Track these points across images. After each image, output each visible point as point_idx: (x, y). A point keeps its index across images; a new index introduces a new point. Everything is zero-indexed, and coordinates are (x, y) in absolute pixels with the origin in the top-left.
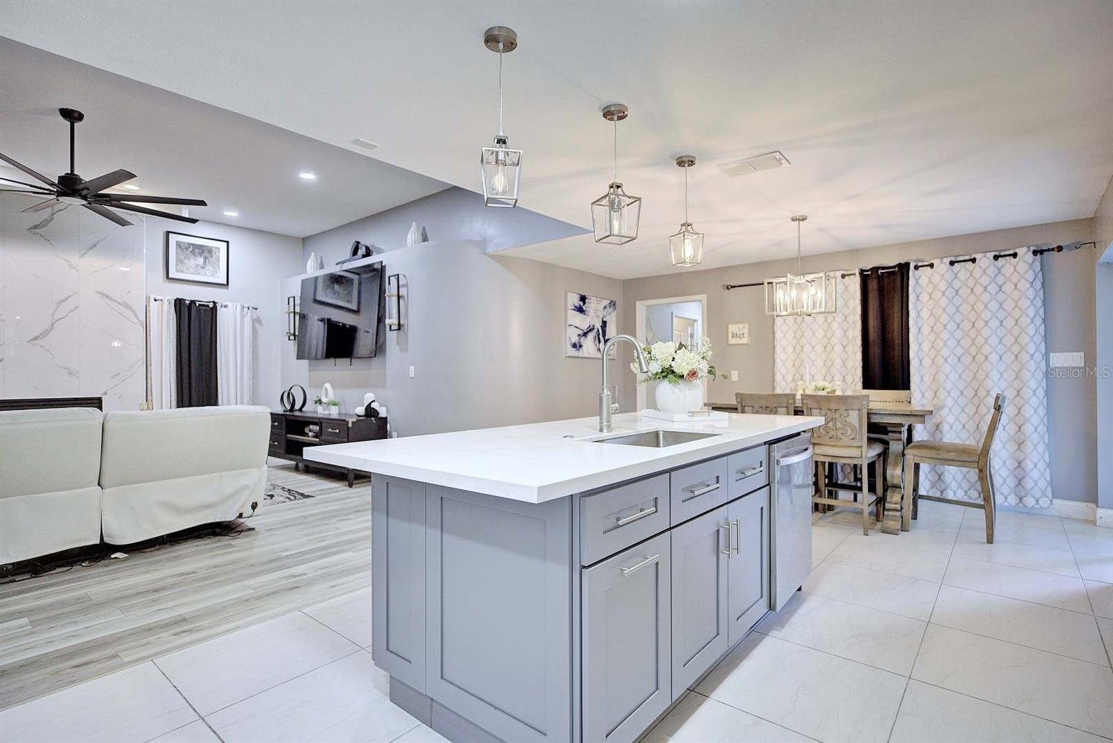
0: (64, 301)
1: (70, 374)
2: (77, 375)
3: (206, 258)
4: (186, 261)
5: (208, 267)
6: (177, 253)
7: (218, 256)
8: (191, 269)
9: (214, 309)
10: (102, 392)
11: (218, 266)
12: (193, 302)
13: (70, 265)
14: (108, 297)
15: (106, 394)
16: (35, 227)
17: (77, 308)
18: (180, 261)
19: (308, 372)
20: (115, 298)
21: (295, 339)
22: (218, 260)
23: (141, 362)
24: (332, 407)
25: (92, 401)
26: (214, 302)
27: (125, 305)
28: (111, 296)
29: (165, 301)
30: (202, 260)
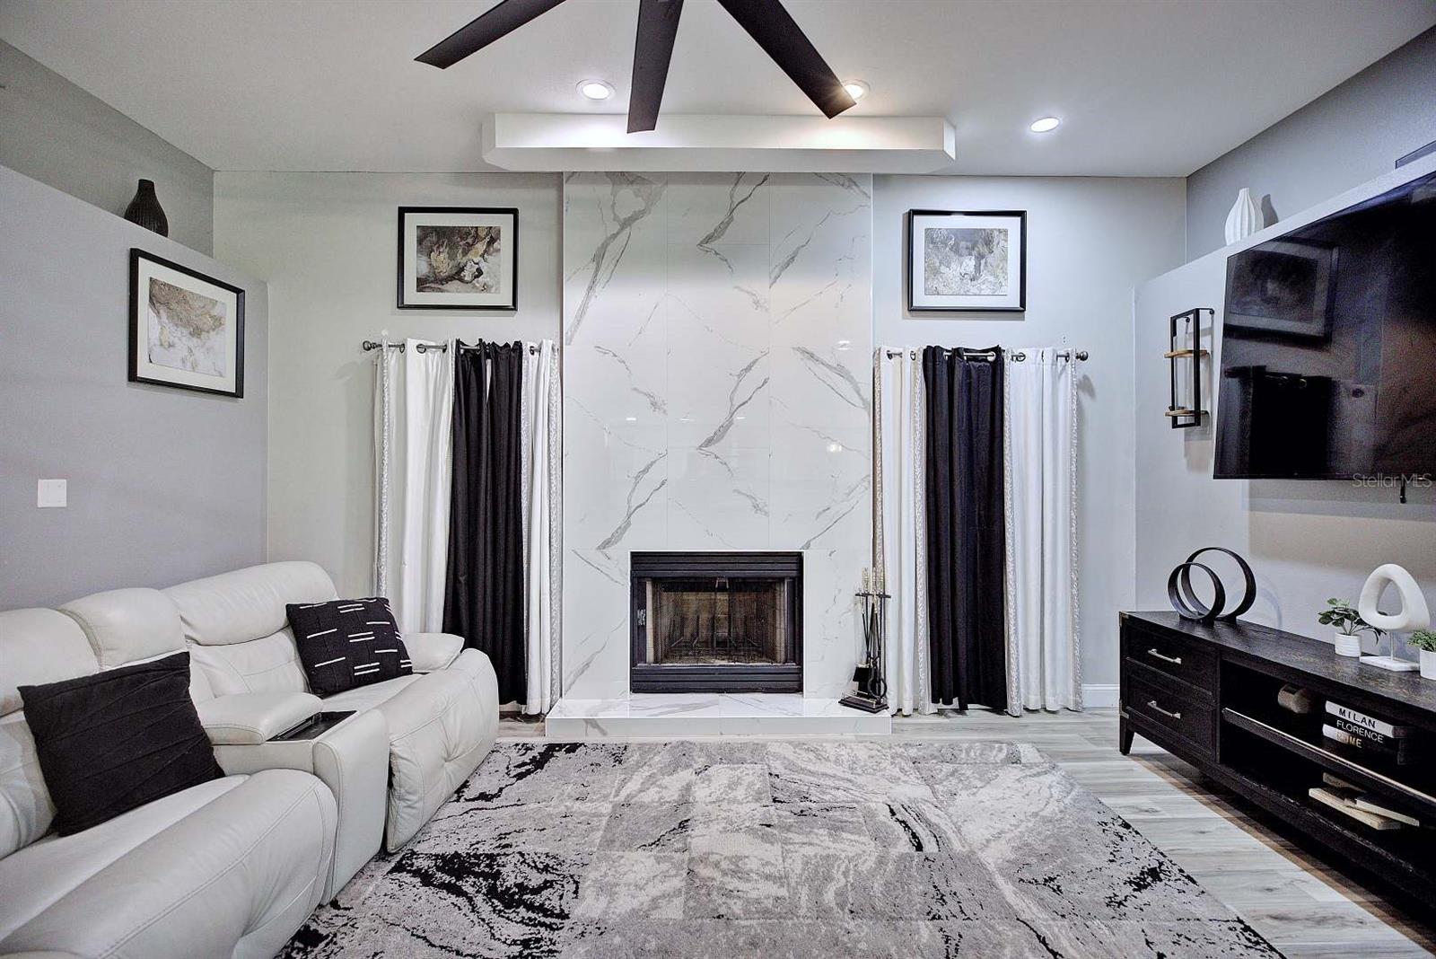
0: (749, 368)
1: (756, 506)
2: (767, 508)
3: (980, 257)
4: (943, 269)
5: (985, 276)
6: (927, 254)
7: (1005, 250)
9: (998, 366)
10: (803, 543)
11: (1003, 268)
12: (957, 352)
13: (757, 303)
14: (812, 356)
15: (808, 546)
16: (709, 239)
17: (765, 382)
18: (933, 271)
19: (1247, 513)
20: (821, 357)
21: (1197, 423)
22: (1005, 259)
23: (866, 484)
24: (1422, 652)
25: (789, 560)
26: (997, 350)
27: (841, 371)
28: (817, 354)
29: (907, 356)
30: (970, 263)
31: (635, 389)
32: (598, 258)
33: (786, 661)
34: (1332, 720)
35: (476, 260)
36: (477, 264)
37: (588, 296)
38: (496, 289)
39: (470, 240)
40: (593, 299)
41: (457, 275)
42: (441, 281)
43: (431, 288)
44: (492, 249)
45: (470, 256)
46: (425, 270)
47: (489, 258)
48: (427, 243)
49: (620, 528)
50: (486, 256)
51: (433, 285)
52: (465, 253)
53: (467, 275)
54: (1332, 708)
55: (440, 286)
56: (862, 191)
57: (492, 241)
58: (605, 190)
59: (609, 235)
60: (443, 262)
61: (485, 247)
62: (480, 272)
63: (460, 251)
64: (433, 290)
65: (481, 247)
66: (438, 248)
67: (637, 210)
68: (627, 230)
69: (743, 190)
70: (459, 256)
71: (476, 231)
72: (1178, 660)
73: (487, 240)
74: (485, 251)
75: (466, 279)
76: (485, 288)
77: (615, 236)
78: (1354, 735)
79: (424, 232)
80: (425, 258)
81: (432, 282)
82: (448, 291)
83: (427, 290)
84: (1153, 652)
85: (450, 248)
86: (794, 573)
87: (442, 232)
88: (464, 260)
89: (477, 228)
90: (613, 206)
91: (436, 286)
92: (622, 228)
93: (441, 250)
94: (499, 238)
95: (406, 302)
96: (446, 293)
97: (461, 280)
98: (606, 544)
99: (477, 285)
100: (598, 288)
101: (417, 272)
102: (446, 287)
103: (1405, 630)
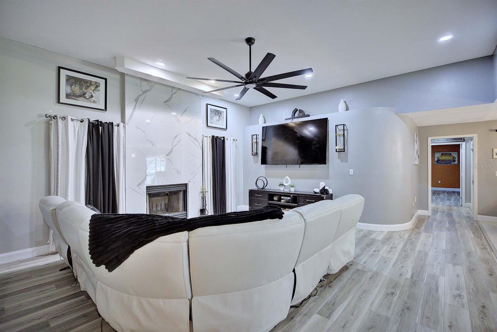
0: (176, 137)
1: (178, 172)
2: (180, 173)
3: (219, 116)
4: (213, 118)
5: (220, 121)
6: (210, 114)
7: (223, 116)
8: (214, 121)
9: (224, 141)
10: (188, 181)
11: (223, 120)
12: (217, 137)
13: (178, 120)
14: (190, 135)
15: (189, 182)
16: (166, 101)
17: (180, 140)
18: (211, 118)
19: (265, 170)
20: (192, 136)
21: (257, 155)
22: (223, 118)
23: (201, 166)
24: (291, 188)
25: (183, 185)
26: (224, 137)
27: (196, 139)
28: (191, 135)
29: (208, 137)
30: (218, 117)
31: (147, 140)
32: (136, 100)
33: (182, 211)
34: (282, 199)
35: (91, 92)
36: (91, 93)
37: (133, 111)
38: (99, 103)
39: (88, 85)
40: (135, 113)
41: (83, 95)
42: (77, 96)
43: (72, 98)
44: (97, 89)
45: (88, 90)
46: (69, 91)
47: (96, 92)
48: (70, 81)
49: (143, 180)
50: (94, 91)
51: (73, 97)
52: (86, 89)
53: (87, 96)
54: (282, 197)
55: (76, 98)
56: (200, 98)
57: (97, 87)
58: (138, 81)
59: (139, 94)
60: (77, 89)
61: (94, 88)
62: (92, 96)
63: (84, 87)
64: (73, 99)
65: (93, 88)
66: (75, 84)
67: (147, 89)
68: (145, 94)
69: (174, 91)
70: (84, 89)
71: (91, 82)
72: (261, 195)
73: (95, 86)
74: (94, 90)
75: (87, 97)
76: (94, 102)
77: (141, 95)
78: (285, 200)
79: (69, 78)
80: (69, 87)
81: (72, 96)
82: (80, 101)
83: (70, 98)
84: (256, 195)
85: (80, 85)
86: (185, 189)
87: (77, 80)
88: (86, 91)
89: (91, 81)
90: (141, 86)
91: (74, 98)
92: (143, 94)
93: (76, 86)
94: (99, 86)
95: (61, 101)
96: (79, 101)
97: (85, 98)
98: (139, 184)
99: (91, 100)
100: (136, 110)
101: (66, 91)
102: (79, 99)
103: (289, 185)
